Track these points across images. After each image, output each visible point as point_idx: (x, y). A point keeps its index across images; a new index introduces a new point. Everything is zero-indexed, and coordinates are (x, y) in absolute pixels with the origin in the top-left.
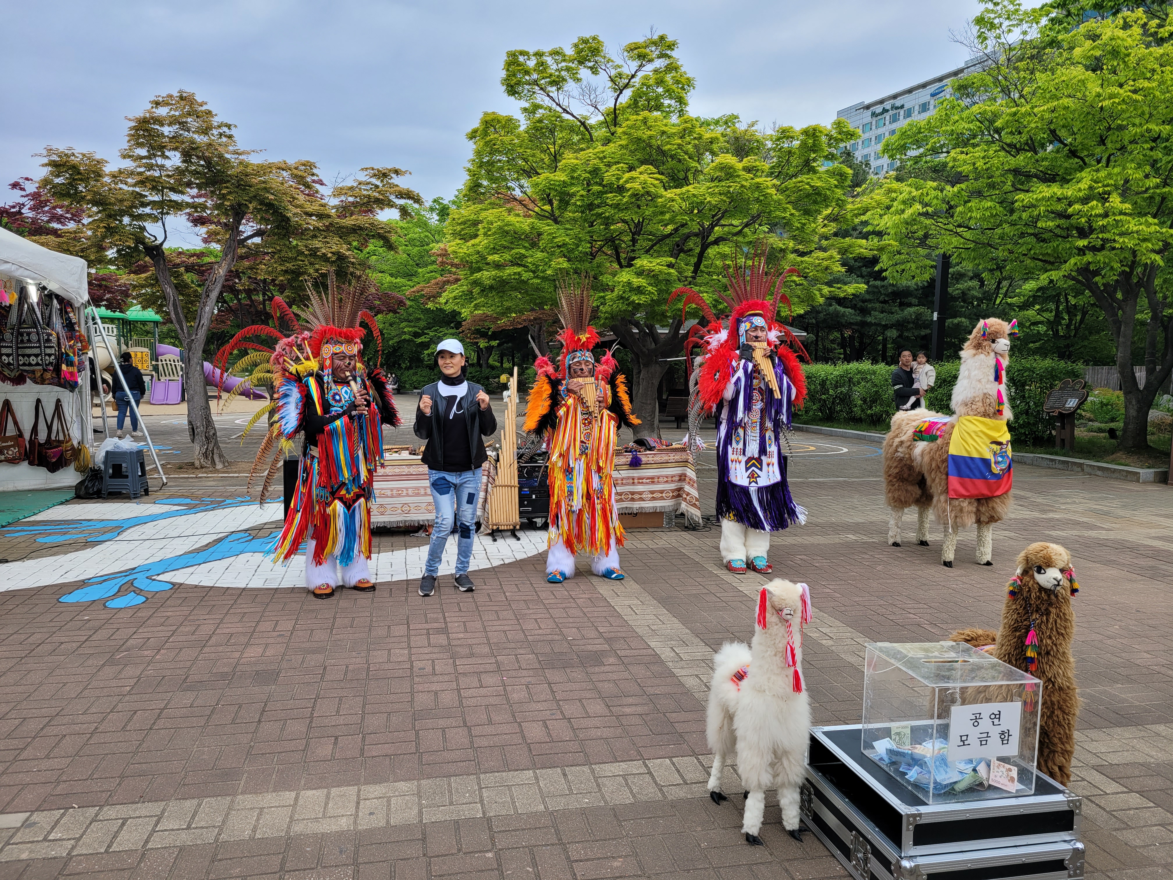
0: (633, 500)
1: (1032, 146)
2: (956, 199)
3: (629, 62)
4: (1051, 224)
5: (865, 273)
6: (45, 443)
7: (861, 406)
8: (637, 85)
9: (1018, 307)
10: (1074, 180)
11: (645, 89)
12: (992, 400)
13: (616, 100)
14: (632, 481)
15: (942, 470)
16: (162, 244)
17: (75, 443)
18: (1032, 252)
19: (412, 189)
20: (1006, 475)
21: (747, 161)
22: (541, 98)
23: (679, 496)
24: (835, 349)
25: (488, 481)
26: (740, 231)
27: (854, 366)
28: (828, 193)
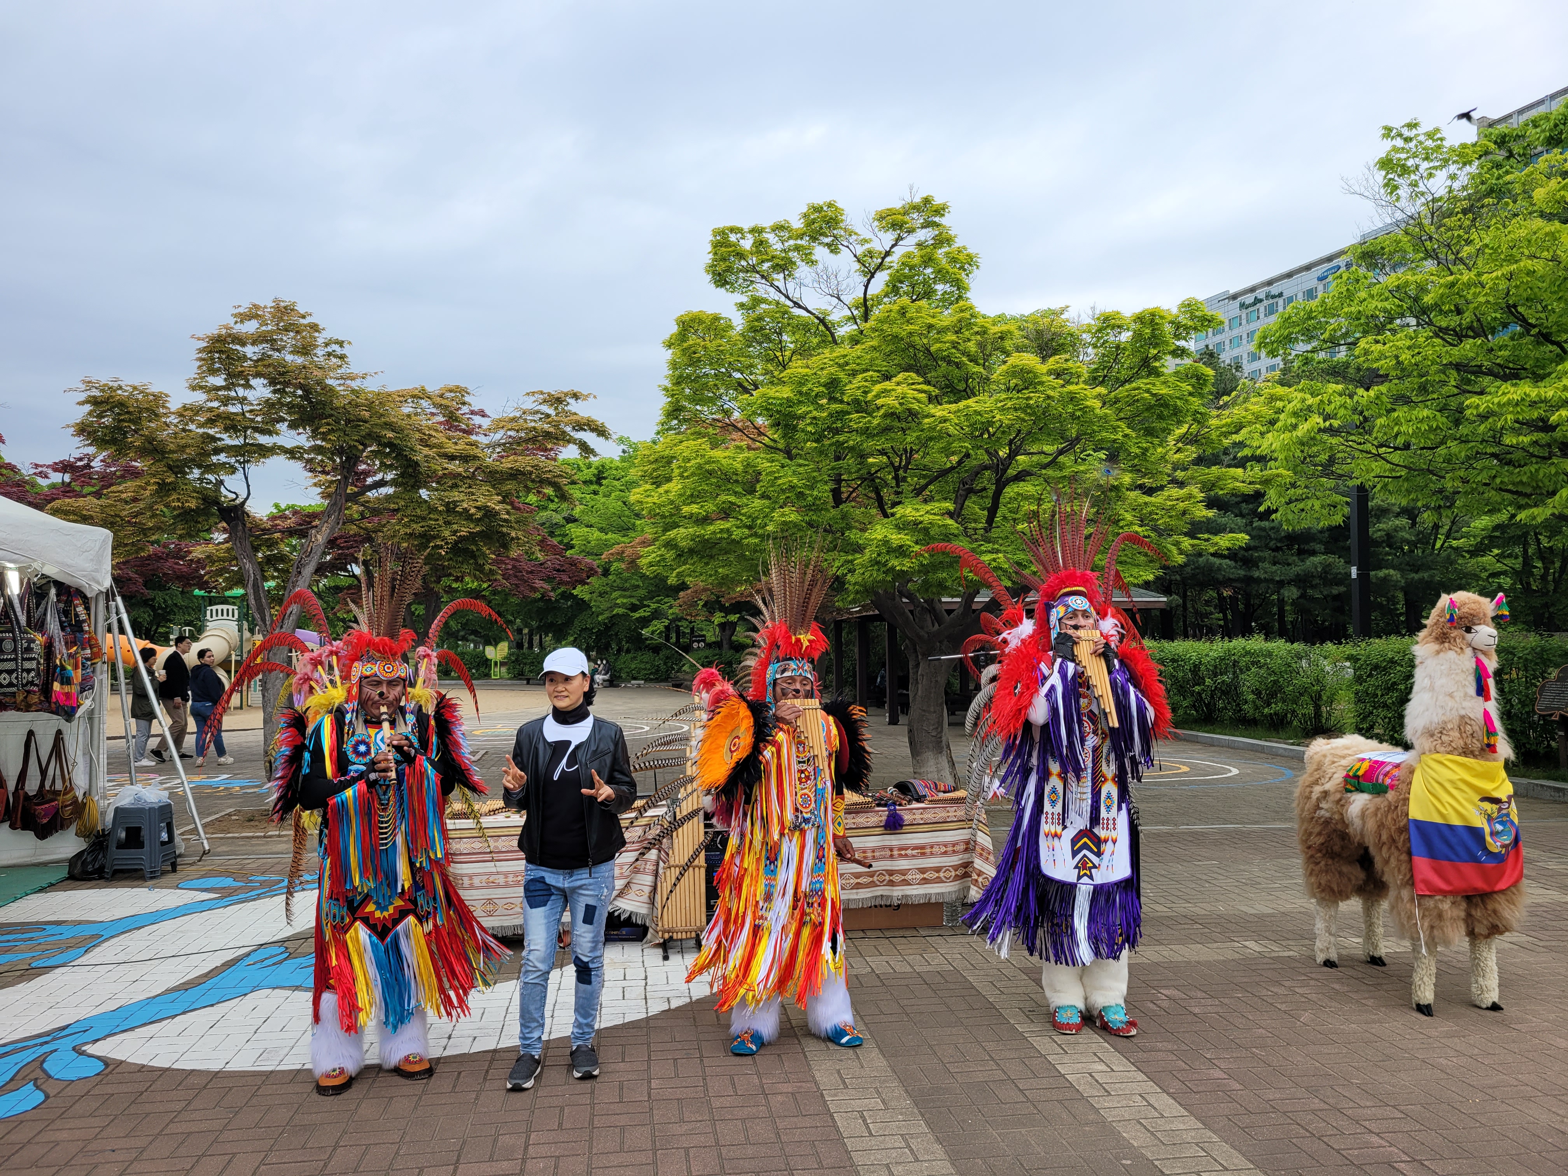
0: (891, 883)
1: (1479, 330)
2: (1373, 406)
3: (881, 234)
4: (1526, 440)
5: (1245, 511)
6: (35, 796)
7: (1254, 702)
8: (896, 266)
9: (1467, 552)
10: (1553, 376)
11: (906, 271)
12: (1476, 728)
13: (866, 287)
14: (889, 853)
15: (1400, 845)
16: (243, 503)
17: (80, 794)
18: (1498, 480)
19: (594, 418)
20: (1512, 853)
21: (1053, 362)
22: (762, 289)
23: (966, 875)
24: (1212, 613)
25: (659, 857)
26: (1053, 461)
27: (1239, 643)
28: (1179, 403)
